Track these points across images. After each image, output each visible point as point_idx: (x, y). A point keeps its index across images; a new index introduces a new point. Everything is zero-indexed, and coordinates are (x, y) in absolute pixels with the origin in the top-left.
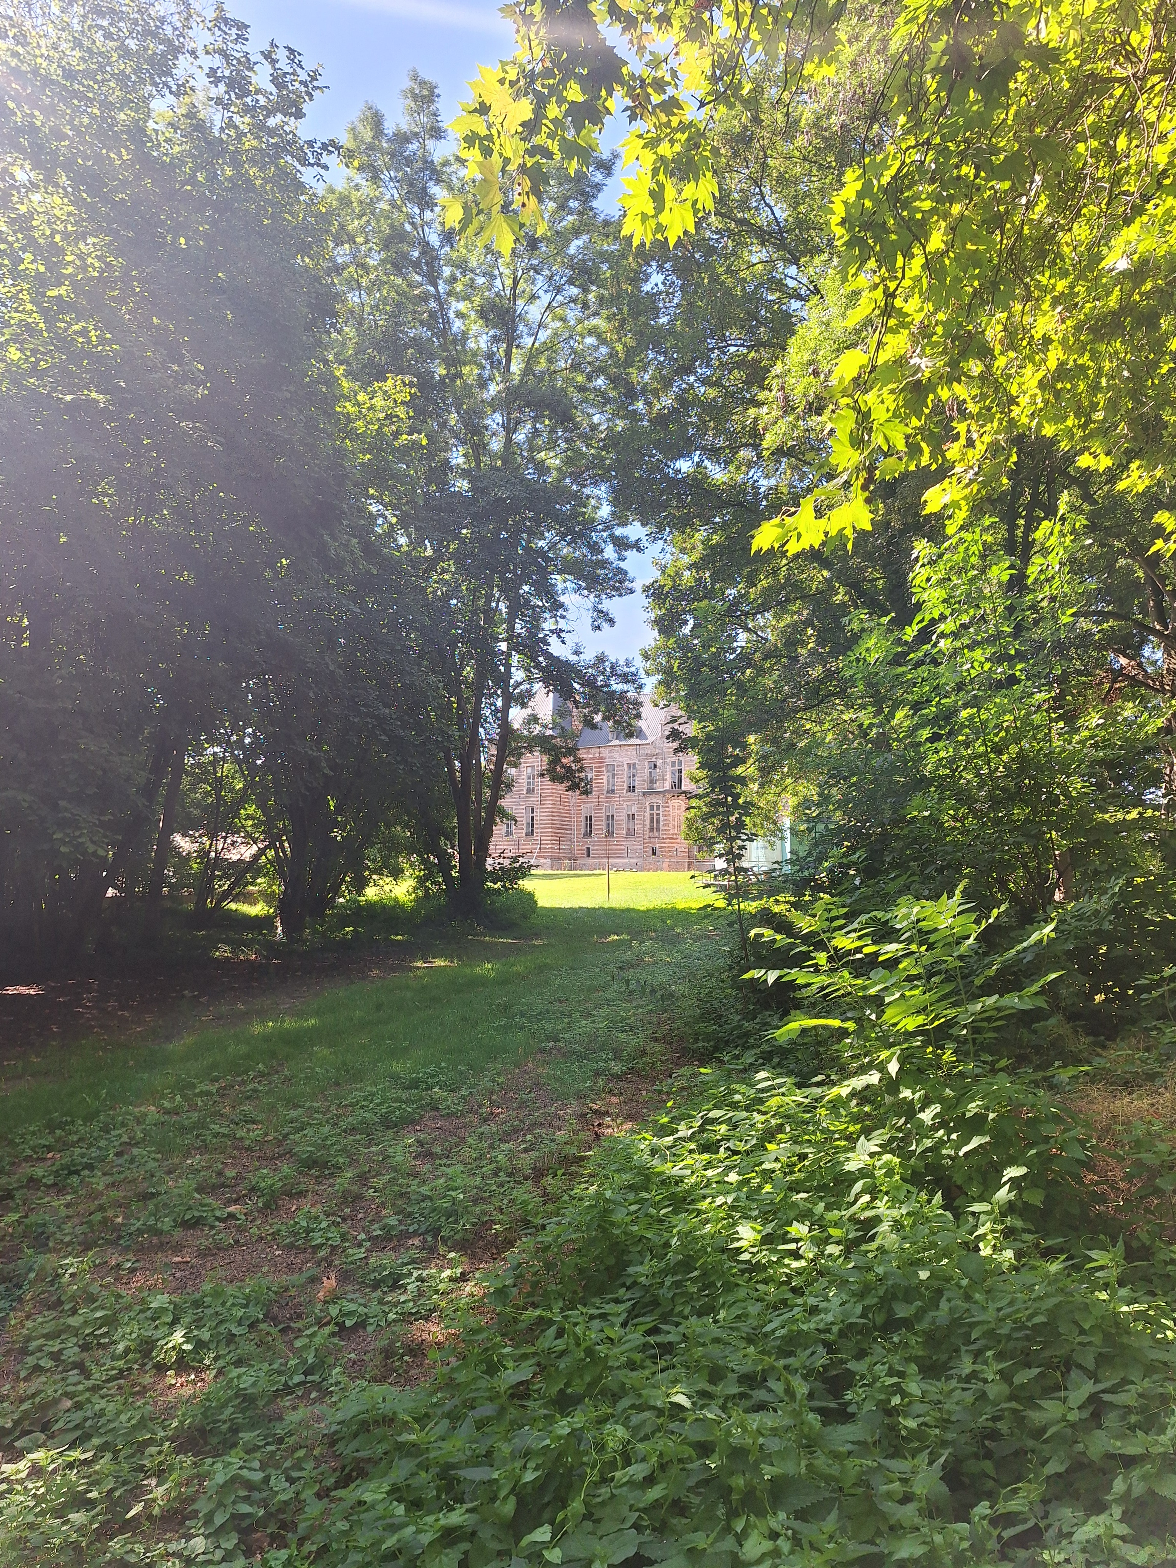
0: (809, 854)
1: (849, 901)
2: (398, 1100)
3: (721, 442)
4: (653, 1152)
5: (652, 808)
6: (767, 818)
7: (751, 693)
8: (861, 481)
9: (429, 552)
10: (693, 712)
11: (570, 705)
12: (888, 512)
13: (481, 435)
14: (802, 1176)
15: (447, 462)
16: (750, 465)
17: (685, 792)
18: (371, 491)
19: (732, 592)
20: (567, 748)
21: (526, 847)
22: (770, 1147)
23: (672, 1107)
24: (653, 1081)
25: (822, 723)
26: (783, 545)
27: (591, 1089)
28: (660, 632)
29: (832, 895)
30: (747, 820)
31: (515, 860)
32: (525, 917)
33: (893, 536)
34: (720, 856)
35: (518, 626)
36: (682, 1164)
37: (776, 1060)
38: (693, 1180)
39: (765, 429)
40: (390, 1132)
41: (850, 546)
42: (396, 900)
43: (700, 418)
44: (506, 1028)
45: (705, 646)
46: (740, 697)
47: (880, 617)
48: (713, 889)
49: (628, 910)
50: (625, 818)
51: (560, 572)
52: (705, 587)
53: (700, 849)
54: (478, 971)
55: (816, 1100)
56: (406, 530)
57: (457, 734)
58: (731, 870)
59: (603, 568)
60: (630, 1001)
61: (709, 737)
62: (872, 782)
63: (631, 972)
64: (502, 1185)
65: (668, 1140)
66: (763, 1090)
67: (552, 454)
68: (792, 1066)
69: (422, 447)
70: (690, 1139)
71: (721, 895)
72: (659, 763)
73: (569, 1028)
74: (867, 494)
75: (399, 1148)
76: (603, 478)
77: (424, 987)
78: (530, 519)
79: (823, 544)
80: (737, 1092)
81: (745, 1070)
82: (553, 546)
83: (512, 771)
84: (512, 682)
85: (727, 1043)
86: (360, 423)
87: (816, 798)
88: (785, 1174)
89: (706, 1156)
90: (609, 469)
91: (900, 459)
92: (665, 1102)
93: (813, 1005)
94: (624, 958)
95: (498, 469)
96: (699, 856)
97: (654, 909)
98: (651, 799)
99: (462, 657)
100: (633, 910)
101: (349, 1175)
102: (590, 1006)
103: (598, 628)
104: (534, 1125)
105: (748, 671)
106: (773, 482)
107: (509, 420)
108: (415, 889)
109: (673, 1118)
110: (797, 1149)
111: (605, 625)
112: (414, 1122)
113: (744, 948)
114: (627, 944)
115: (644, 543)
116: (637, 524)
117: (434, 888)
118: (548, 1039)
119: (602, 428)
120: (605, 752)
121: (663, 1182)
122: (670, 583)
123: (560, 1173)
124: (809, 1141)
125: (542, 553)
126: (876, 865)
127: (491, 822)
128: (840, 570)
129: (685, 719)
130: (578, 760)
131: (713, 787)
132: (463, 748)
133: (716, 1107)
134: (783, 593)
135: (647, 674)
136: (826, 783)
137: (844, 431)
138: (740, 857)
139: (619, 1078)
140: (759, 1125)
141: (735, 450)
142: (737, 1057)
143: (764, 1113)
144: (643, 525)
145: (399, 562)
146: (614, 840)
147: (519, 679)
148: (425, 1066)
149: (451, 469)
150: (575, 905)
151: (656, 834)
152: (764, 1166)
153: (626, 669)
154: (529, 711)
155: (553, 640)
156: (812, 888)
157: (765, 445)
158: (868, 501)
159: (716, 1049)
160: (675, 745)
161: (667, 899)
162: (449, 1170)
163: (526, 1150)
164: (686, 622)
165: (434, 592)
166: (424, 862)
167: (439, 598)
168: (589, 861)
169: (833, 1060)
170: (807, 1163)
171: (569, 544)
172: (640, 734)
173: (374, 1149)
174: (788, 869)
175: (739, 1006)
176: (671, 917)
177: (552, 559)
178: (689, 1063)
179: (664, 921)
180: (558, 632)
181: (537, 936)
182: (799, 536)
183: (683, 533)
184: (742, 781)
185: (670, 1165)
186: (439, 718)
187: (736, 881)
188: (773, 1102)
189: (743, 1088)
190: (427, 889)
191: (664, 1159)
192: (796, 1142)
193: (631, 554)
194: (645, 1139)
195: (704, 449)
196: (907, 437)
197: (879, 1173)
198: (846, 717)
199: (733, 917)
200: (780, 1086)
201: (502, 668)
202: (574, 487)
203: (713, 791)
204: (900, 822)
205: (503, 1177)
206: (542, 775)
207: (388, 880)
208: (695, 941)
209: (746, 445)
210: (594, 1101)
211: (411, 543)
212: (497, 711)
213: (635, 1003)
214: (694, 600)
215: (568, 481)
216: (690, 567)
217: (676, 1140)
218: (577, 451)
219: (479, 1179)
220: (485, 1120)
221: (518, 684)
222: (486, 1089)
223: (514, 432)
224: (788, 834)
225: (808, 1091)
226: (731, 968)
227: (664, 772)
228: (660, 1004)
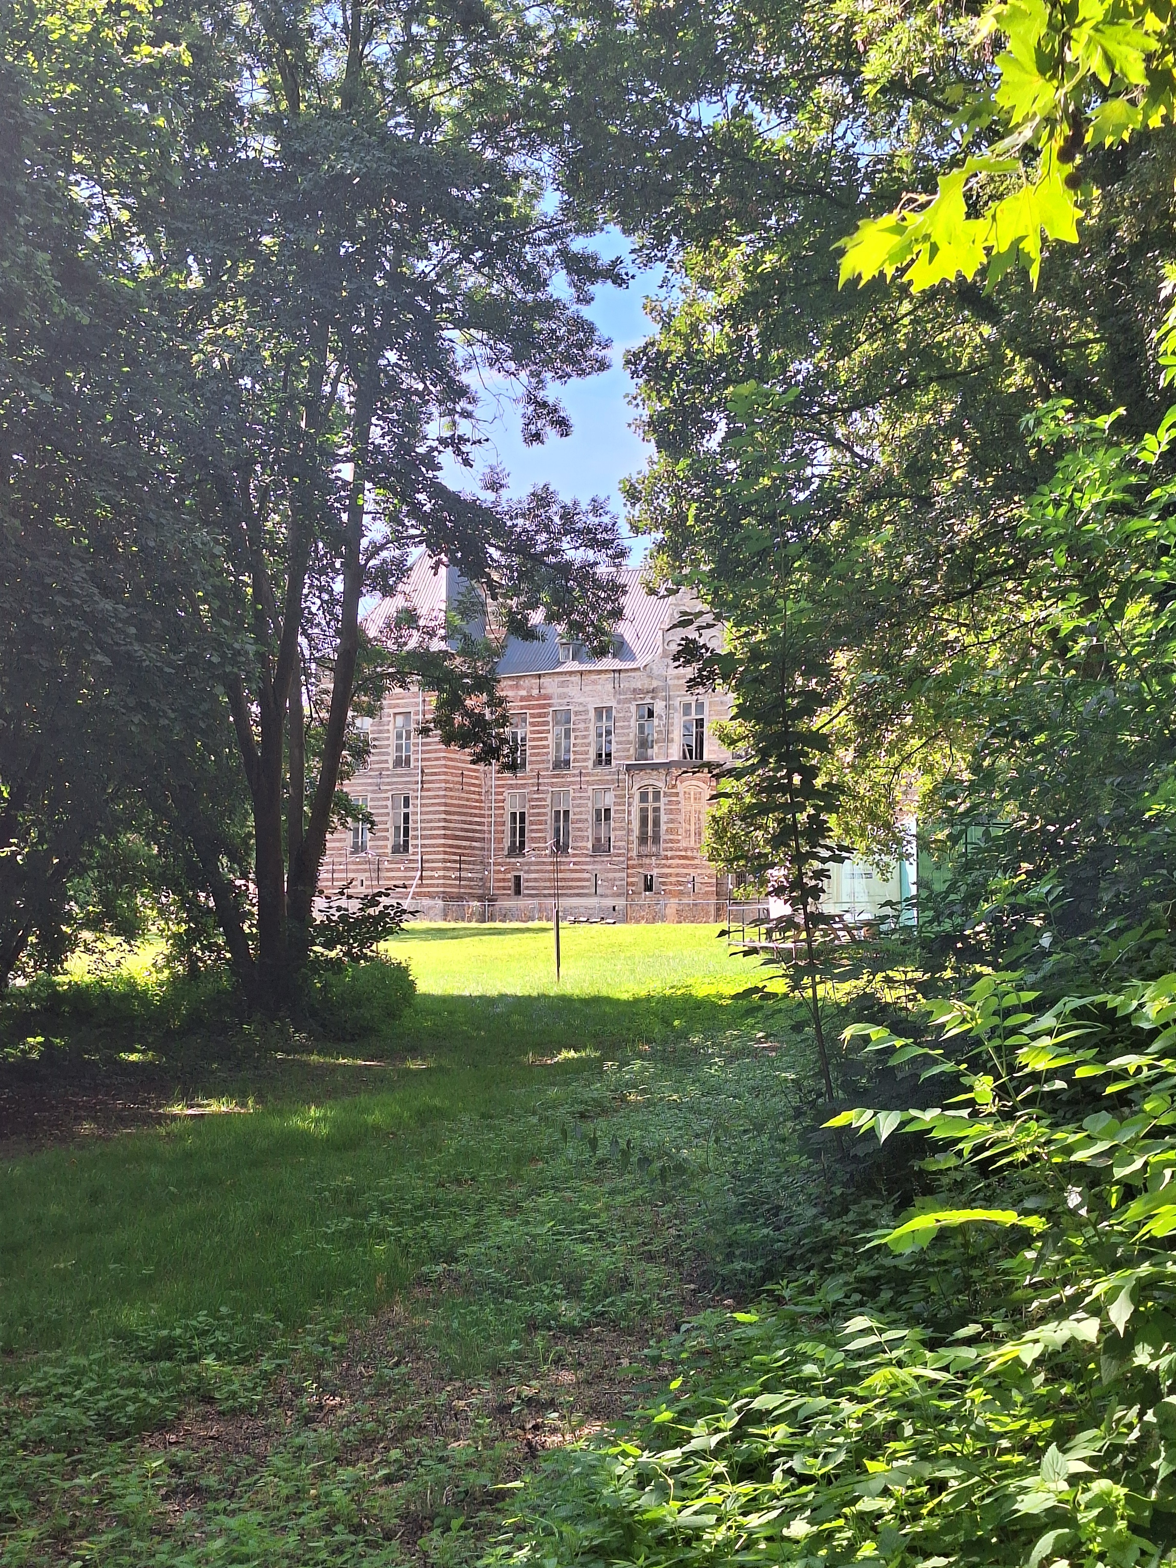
0: (953, 888)
1: (1031, 978)
2: (133, 1382)
3: (781, 66)
4: (643, 1480)
5: (644, 797)
6: (872, 816)
7: (840, 567)
8: (1058, 143)
9: (196, 282)
10: (724, 604)
11: (483, 592)
12: (1111, 208)
13: (303, 47)
14: (936, 1523)
15: (230, 101)
16: (838, 111)
17: (709, 765)
18: (77, 158)
19: (803, 367)
20: (476, 677)
21: (393, 873)
22: (872, 1466)
23: (682, 1390)
24: (643, 1339)
25: (978, 628)
26: (902, 271)
27: (519, 1356)
28: (659, 446)
29: (996, 968)
30: (832, 820)
31: (371, 901)
32: (391, 1014)
33: (1120, 258)
34: (778, 891)
35: (375, 433)
36: (698, 1504)
37: (886, 1295)
38: (720, 1534)
39: (869, 41)
40: (116, 1448)
41: (1034, 274)
42: (131, 983)
43: (739, 17)
44: (351, 1237)
45: (750, 474)
46: (818, 576)
47: (1093, 416)
48: (763, 956)
49: (596, 1000)
50: (590, 817)
51: (460, 324)
52: (750, 355)
53: (740, 879)
54: (297, 1122)
55: (965, 1374)
56: (149, 236)
57: (251, 649)
58: (800, 919)
59: (548, 318)
60: (596, 1181)
61: (756, 655)
62: (1075, 744)
63: (602, 1123)
64: (338, 1550)
65: (672, 1457)
66: (860, 1355)
67: (443, 86)
68: (918, 1307)
69: (180, 70)
70: (716, 1453)
71: (778, 969)
72: (659, 707)
73: (478, 1234)
74: (1069, 168)
75: (133, 1479)
76: (547, 136)
77: (188, 1155)
78: (400, 218)
79: (982, 272)
80: (807, 1358)
81: (824, 1316)
82: (446, 272)
83: (365, 724)
84: (364, 543)
85: (791, 1261)
86: (53, 21)
87: (966, 776)
88: (903, 1520)
89: (746, 1488)
90: (558, 119)
91: (1133, 102)
92: (666, 1380)
93: (959, 1186)
94: (587, 1095)
95: (335, 116)
96: (738, 893)
97: (649, 999)
98: (642, 780)
99: (264, 493)
100: (608, 1000)
101: (31, 1534)
102: (519, 1190)
103: (537, 437)
104: (404, 1430)
105: (835, 525)
106: (883, 147)
107: (356, 16)
108: (169, 959)
109: (682, 1412)
110: (928, 1471)
111: (551, 433)
112: (164, 1427)
113: (823, 1073)
114: (593, 1068)
115: (628, 267)
116: (615, 230)
117: (209, 958)
118: (436, 1256)
119: (543, 35)
120: (551, 685)
121: (661, 1540)
122: (679, 348)
123: (455, 1524)
124: (951, 1455)
125: (423, 286)
126: (1084, 908)
127: (321, 826)
128: (1015, 326)
129: (708, 618)
130: (496, 702)
131: (764, 755)
132: (264, 679)
133: (767, 1388)
134: (905, 369)
135: (635, 529)
136: (986, 745)
137: (1024, 42)
138: (816, 892)
139: (574, 1332)
140: (853, 1425)
141: (810, 82)
142: (810, 1290)
143: (862, 1400)
144: (627, 232)
145: (133, 301)
146: (569, 861)
147: (378, 538)
148: (187, 1313)
149: (240, 112)
150: (492, 989)
151: (651, 848)
152: (861, 1506)
153: (593, 520)
154: (398, 602)
155: (447, 458)
156: (958, 953)
157: (868, 72)
158: (1072, 182)
159: (769, 1274)
160: (690, 671)
161: (673, 979)
162: (232, 1523)
163: (388, 1480)
164: (711, 427)
165: (207, 363)
166: (189, 905)
167: (216, 376)
168: (522, 903)
169: (997, 1293)
170: (945, 1498)
171: (478, 269)
172: (620, 649)
173: (81, 1481)
174: (911, 916)
175: (812, 1188)
176: (679, 1013)
177: (443, 299)
178: (713, 1304)
179: (666, 1022)
180: (455, 443)
181: (414, 1051)
182: (934, 250)
183: (706, 247)
184: (821, 742)
185: (675, 1505)
186: (217, 614)
187: (809, 941)
188: (879, 1379)
189: (820, 1350)
190: (193, 960)
191: (663, 1492)
192: (924, 1457)
193: (601, 289)
194: (625, 1454)
195: (747, 79)
196: (1149, 57)
197: (1085, 1517)
198: (1026, 616)
199: (804, 1013)
200: (894, 1344)
201: (345, 517)
202: (489, 154)
203: (763, 762)
204: (1131, 822)
205: (342, 1534)
206: (424, 731)
207: (113, 941)
208: (729, 1060)
209: (831, 73)
210: (524, 1380)
211: (159, 261)
212: (333, 602)
213: (607, 1186)
214: (727, 382)
215: (476, 141)
216: (718, 317)
217: (687, 1456)
218: (493, 81)
219: (292, 1539)
220: (308, 1421)
221: (377, 549)
222: (309, 1357)
223: (368, 39)
224: (912, 849)
225: (948, 1354)
226: (798, 1113)
227: (668, 725)
228: (658, 1186)
